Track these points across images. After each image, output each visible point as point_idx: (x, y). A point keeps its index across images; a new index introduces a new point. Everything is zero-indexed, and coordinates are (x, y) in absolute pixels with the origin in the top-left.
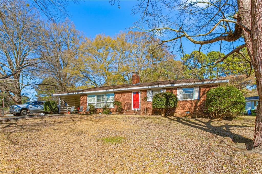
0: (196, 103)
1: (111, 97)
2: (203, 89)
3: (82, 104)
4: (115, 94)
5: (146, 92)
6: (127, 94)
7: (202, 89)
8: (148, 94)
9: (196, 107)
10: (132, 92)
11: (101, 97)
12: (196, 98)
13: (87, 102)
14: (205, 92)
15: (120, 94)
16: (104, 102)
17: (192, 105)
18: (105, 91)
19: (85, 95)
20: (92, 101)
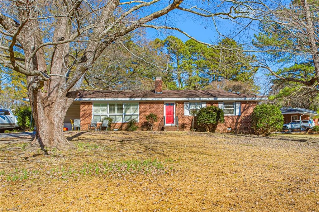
0: (237, 120)
1: (131, 107)
2: (244, 105)
3: (83, 116)
4: (140, 104)
5: (184, 104)
6: (158, 105)
7: (242, 104)
8: (186, 107)
9: (237, 123)
10: (165, 103)
11: (116, 107)
12: (237, 114)
13: (93, 113)
14: (246, 108)
15: (149, 105)
16: (122, 114)
17: (233, 121)
18: (128, 99)
19: (90, 103)
20: (101, 112)
